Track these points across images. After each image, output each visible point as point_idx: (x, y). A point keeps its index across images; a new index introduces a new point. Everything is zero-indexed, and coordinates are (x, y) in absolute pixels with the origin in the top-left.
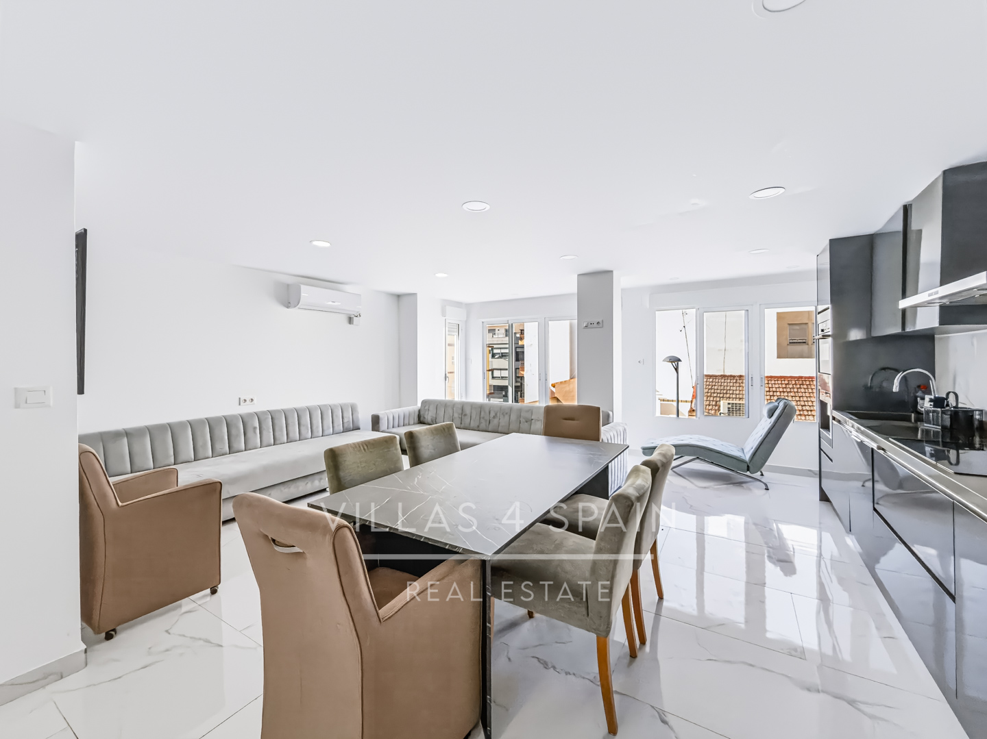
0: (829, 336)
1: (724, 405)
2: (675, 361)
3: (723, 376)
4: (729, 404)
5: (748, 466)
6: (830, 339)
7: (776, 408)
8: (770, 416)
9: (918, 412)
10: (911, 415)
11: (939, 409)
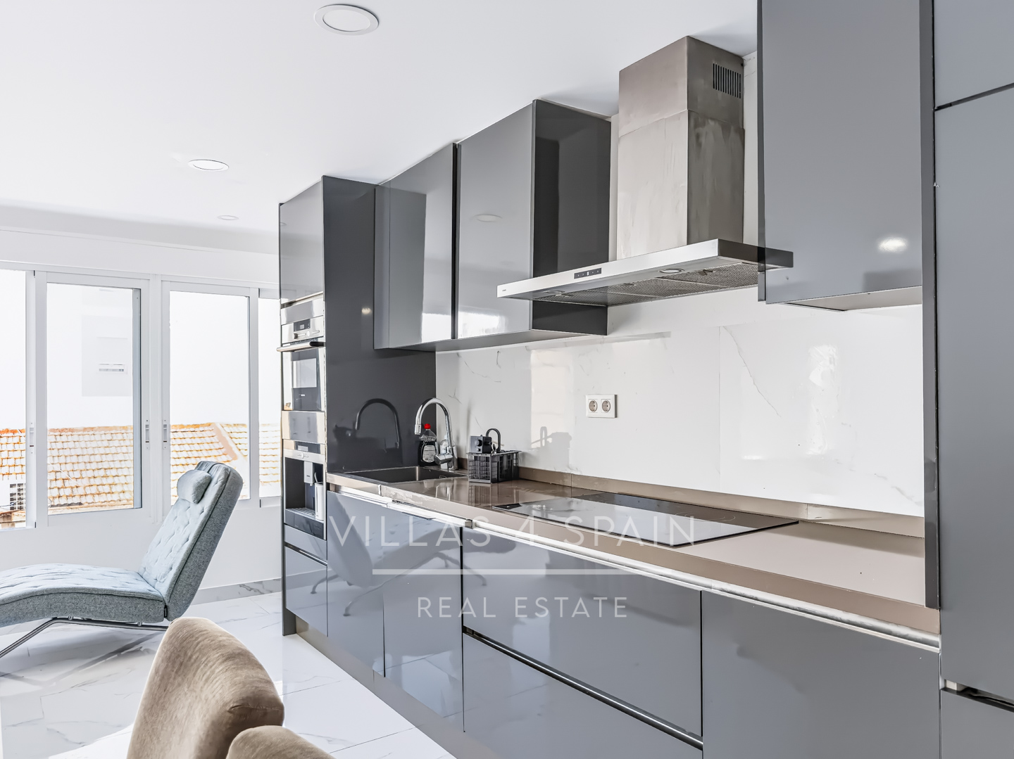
0: (320, 344)
5: (166, 607)
6: (322, 351)
7: (207, 483)
8: (199, 498)
9: (422, 464)
10: (415, 469)
11: (489, 455)
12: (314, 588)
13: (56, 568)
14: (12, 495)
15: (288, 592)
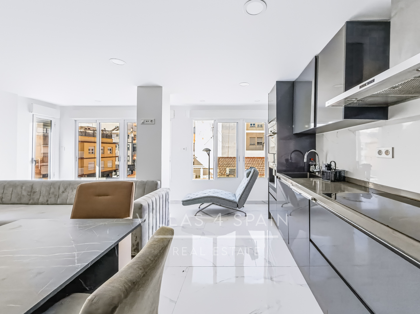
0: (275, 133)
1: (228, 170)
2: (208, 151)
3: (227, 157)
4: (230, 169)
5: (238, 205)
6: (276, 135)
7: (250, 172)
8: (248, 177)
9: (310, 172)
10: (307, 173)
11: (330, 171)
12: (283, 205)
13: (216, 190)
14: (230, 171)
15: (270, 205)
